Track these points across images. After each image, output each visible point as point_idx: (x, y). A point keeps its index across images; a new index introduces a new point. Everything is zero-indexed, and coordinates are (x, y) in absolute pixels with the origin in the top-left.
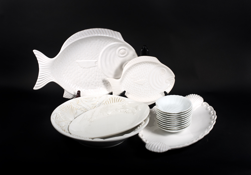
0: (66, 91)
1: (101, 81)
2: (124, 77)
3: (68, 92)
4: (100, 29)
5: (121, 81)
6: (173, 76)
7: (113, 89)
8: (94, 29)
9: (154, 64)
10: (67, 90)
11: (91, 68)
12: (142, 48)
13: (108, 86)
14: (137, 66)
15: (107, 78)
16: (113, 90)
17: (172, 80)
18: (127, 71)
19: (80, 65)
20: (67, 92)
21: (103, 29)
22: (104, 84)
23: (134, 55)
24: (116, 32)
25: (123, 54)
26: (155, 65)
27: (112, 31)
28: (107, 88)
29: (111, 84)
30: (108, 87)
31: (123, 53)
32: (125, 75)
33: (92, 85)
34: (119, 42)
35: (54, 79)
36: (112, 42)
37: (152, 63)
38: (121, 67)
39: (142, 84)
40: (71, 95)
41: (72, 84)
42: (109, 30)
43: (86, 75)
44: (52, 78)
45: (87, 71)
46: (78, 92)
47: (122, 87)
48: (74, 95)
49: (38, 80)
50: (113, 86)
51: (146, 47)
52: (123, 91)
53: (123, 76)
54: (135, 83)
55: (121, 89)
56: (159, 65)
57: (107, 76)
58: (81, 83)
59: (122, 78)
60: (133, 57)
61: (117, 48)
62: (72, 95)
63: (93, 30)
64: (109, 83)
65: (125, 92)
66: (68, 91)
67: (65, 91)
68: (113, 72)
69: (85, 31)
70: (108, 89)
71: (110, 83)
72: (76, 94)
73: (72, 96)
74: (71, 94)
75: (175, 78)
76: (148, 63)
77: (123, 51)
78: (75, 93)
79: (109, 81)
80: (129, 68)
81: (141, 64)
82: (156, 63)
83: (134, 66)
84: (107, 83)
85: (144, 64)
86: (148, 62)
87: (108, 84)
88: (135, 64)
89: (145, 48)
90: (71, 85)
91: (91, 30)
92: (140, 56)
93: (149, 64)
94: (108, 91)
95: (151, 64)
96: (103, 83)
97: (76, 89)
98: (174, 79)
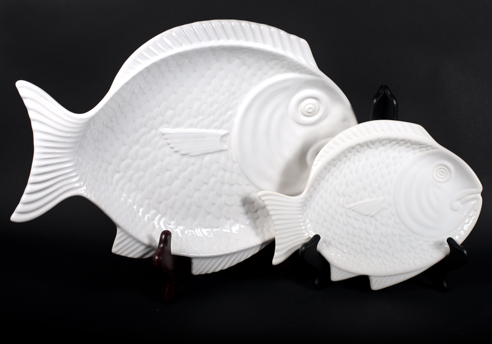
0: (123, 230)
1: (237, 200)
2: (315, 190)
3: (130, 236)
4: (244, 23)
5: (305, 204)
6: (476, 187)
7: (276, 227)
8: (225, 22)
9: (414, 149)
10: (126, 228)
11: (207, 158)
12: (376, 96)
13: (258, 218)
14: (358, 155)
15: (258, 192)
16: (276, 230)
17: (473, 202)
18: (325, 169)
19: (172, 145)
20: (126, 233)
21: (254, 25)
22: (246, 213)
23: (345, 120)
24: (294, 37)
25: (309, 114)
26: (417, 151)
27: (282, 32)
28: (255, 227)
29: (271, 213)
30: (258, 222)
31: (310, 111)
32: (319, 184)
33: (209, 213)
34: (301, 72)
35: (85, 188)
36: (277, 73)
37: (409, 144)
38: (302, 159)
39: (372, 214)
40: (137, 245)
41: (141, 210)
42: (274, 30)
43: (190, 180)
44: (77, 185)
45: (193, 164)
46: (163, 236)
47: (307, 222)
48: (149, 246)
49: (29, 188)
50: (278, 220)
51: (389, 93)
52: (312, 236)
53: (312, 186)
54: (349, 209)
55: (303, 228)
56: (431, 151)
57: (256, 186)
58: (172, 208)
59: (309, 191)
60: (344, 125)
61: (294, 94)
62: (143, 244)
63: (222, 26)
64: (264, 207)
65: (317, 238)
66: (130, 232)
67: (118, 230)
68: (275, 174)
69: (196, 25)
70: (259, 230)
71: (269, 208)
72: (155, 241)
73: (142, 248)
74: (138, 241)
75: (483, 194)
76: (394, 145)
77: (311, 106)
78: (151, 238)
79: (266, 203)
80: (334, 160)
81: (371, 146)
82: (420, 144)
83: (350, 152)
84: (256, 211)
85: (382, 149)
86: (395, 140)
87: (259, 212)
88: (353, 148)
89: (385, 94)
90: (138, 212)
91: (215, 23)
92: (369, 121)
93: (397, 145)
94: (257, 234)
95: (403, 147)
96: (241, 210)
97: (154, 227)
98: (481, 198)
